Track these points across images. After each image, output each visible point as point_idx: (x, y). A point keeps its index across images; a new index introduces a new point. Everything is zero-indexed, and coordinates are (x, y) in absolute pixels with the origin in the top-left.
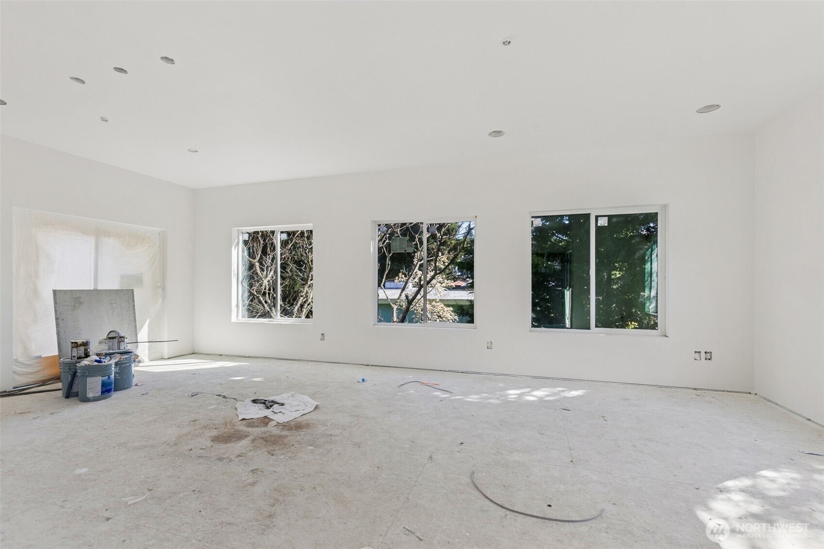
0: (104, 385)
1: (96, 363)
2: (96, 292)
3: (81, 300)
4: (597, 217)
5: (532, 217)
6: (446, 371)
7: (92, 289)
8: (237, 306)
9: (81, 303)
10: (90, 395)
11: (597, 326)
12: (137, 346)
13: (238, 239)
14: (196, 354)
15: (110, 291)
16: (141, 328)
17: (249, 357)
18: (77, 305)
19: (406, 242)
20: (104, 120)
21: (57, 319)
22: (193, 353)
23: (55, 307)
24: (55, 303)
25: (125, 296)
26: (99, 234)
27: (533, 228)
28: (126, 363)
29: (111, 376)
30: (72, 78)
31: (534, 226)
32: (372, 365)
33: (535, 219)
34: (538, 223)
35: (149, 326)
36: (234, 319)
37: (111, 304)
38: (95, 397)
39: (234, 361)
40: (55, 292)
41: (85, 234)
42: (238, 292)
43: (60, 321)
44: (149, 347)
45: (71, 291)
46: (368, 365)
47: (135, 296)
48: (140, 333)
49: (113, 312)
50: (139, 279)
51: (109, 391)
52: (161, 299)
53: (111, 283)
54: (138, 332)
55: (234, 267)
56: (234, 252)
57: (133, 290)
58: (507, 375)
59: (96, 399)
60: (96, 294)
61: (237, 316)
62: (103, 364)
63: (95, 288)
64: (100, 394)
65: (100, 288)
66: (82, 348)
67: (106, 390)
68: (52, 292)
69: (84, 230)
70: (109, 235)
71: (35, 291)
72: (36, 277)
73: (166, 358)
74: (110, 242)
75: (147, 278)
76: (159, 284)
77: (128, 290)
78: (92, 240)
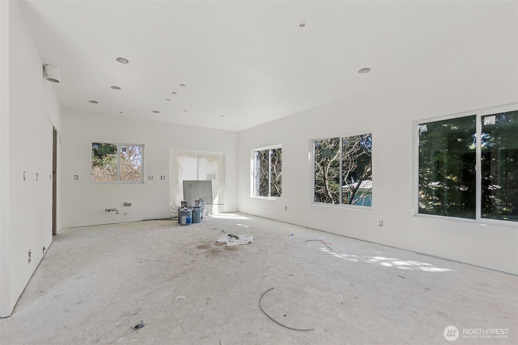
0: (187, 219)
1: (185, 210)
2: (198, 181)
4: (483, 118)
5: (420, 125)
6: (351, 238)
7: (196, 180)
8: (254, 189)
9: (192, 186)
10: (183, 223)
11: (482, 217)
12: (212, 206)
13: (254, 155)
14: (239, 212)
15: (203, 181)
16: (215, 198)
17: (256, 216)
18: (191, 187)
19: (330, 151)
20: (186, 111)
21: (184, 192)
22: (238, 212)
24: (183, 186)
25: (208, 183)
26: (198, 157)
27: (420, 133)
28: (197, 212)
29: (190, 216)
30: (166, 99)
31: (421, 131)
32: (309, 228)
33: (422, 126)
34: (424, 128)
35: (218, 197)
36: (252, 196)
37: (203, 187)
38: (184, 224)
39: (249, 217)
40: (183, 181)
41: (194, 157)
42: (254, 183)
44: (218, 206)
45: (189, 181)
46: (307, 228)
47: (212, 183)
48: (214, 201)
49: (203, 190)
50: (214, 176)
51: (189, 222)
52: (223, 185)
53: (202, 178)
54: (213, 200)
55: (252, 169)
56: (252, 162)
57: (211, 181)
58: (394, 248)
59: (184, 225)
60: (197, 182)
61: (254, 195)
62: (187, 211)
64: (186, 223)
66: (184, 204)
67: (188, 222)
68: (182, 181)
69: (193, 156)
70: (202, 157)
71: (177, 181)
72: (178, 175)
73: (225, 212)
74: (203, 160)
75: (217, 176)
76: (222, 178)
77: (209, 181)
78: (196, 159)
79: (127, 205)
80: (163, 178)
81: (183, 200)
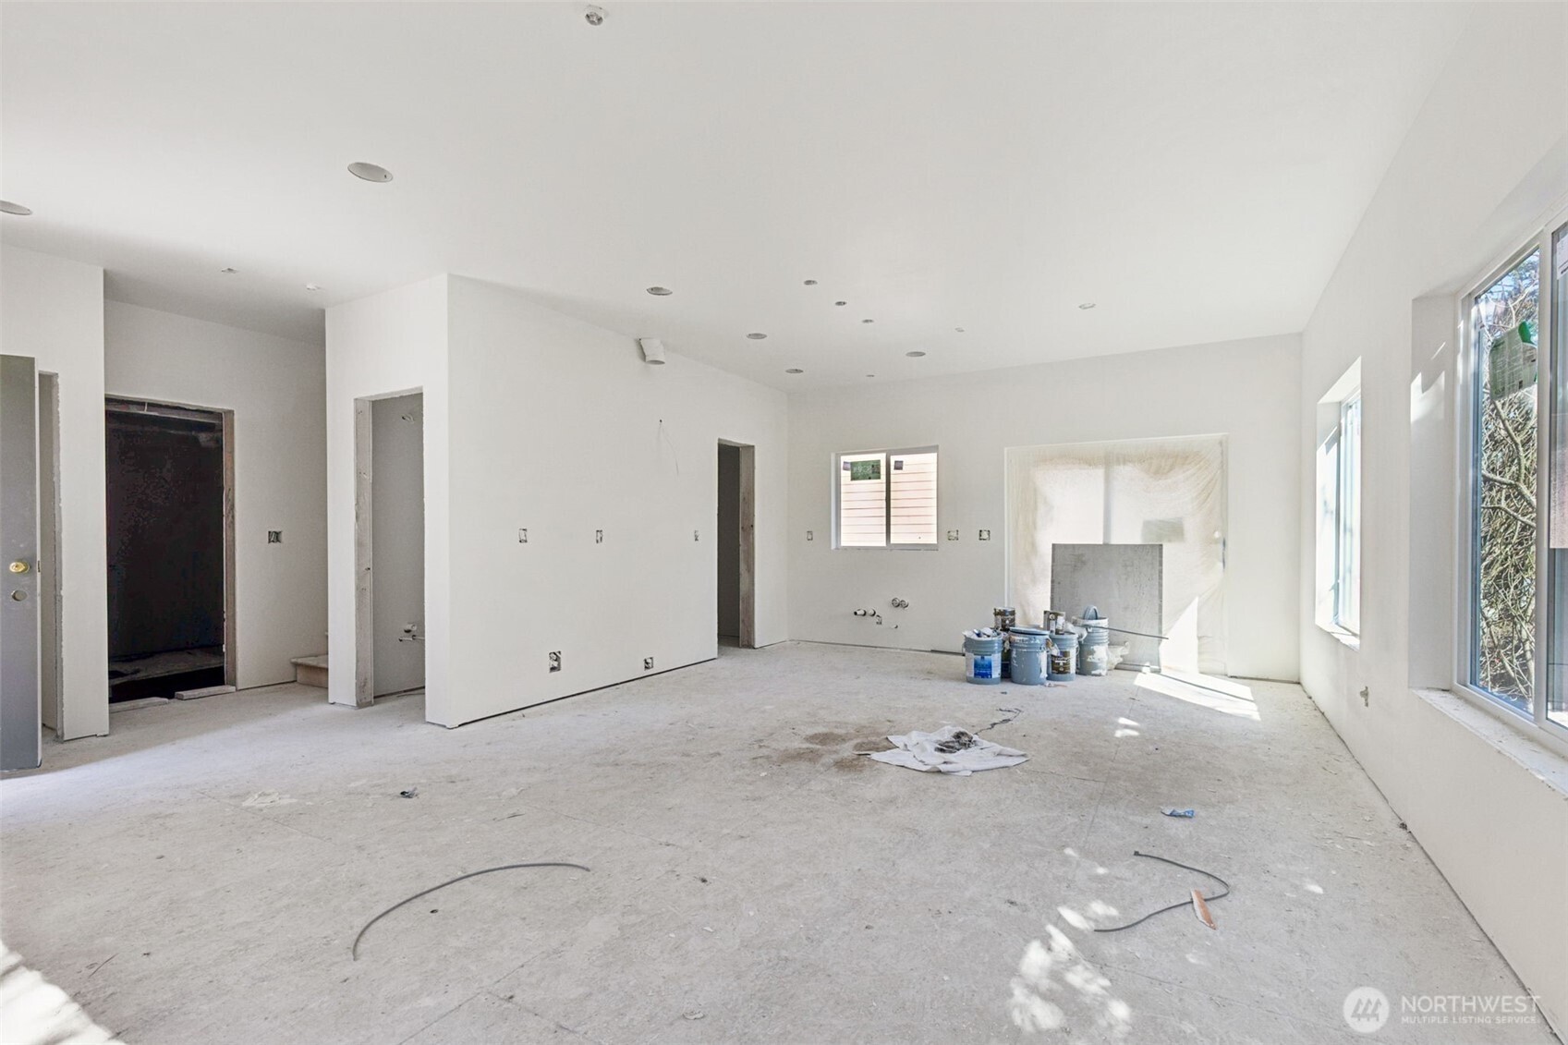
2: (1106, 546)
3: (1084, 559)
7: (1101, 543)
9: (1084, 563)
12: (1159, 645)
14: (1301, 685)
15: (1127, 546)
16: (1179, 611)
18: (1079, 565)
21: (1053, 582)
22: (1298, 683)
23: (1052, 566)
24: (1053, 561)
25: (1149, 555)
26: (1109, 461)
35: (1199, 608)
37: (1126, 566)
40: (1054, 545)
41: (1090, 465)
43: (1056, 585)
44: (1200, 647)
45: (1074, 545)
47: (1164, 555)
49: (1126, 579)
50: (1175, 530)
52: (1220, 564)
53: (1128, 533)
57: (1161, 545)
60: (1105, 550)
63: (1107, 542)
65: (1115, 541)
68: (1051, 546)
69: (1088, 461)
70: (1124, 459)
71: (1033, 545)
72: (1035, 528)
73: (1229, 675)
74: (1125, 472)
75: (1192, 527)
76: (1217, 535)
77: (1152, 546)
78: (1100, 472)
79: (899, 605)
80: (985, 535)
81: (1048, 609)
